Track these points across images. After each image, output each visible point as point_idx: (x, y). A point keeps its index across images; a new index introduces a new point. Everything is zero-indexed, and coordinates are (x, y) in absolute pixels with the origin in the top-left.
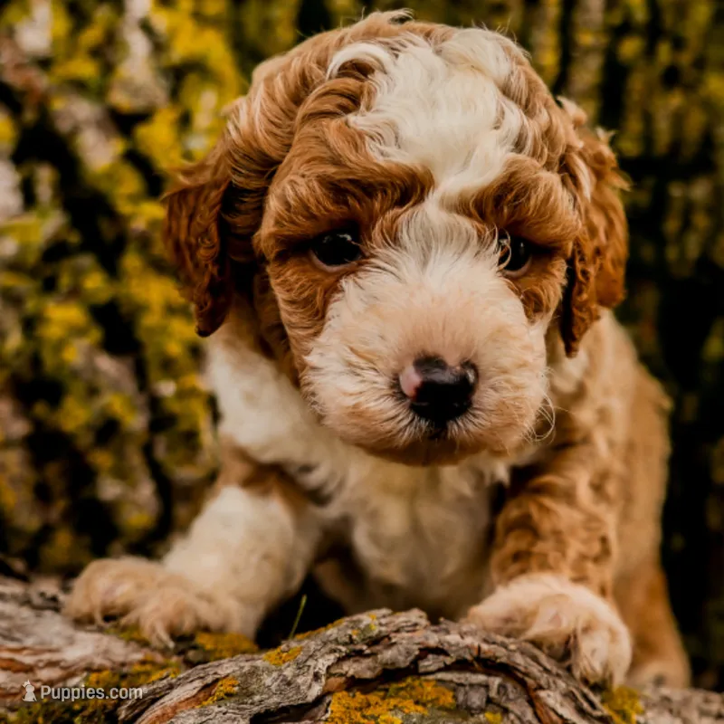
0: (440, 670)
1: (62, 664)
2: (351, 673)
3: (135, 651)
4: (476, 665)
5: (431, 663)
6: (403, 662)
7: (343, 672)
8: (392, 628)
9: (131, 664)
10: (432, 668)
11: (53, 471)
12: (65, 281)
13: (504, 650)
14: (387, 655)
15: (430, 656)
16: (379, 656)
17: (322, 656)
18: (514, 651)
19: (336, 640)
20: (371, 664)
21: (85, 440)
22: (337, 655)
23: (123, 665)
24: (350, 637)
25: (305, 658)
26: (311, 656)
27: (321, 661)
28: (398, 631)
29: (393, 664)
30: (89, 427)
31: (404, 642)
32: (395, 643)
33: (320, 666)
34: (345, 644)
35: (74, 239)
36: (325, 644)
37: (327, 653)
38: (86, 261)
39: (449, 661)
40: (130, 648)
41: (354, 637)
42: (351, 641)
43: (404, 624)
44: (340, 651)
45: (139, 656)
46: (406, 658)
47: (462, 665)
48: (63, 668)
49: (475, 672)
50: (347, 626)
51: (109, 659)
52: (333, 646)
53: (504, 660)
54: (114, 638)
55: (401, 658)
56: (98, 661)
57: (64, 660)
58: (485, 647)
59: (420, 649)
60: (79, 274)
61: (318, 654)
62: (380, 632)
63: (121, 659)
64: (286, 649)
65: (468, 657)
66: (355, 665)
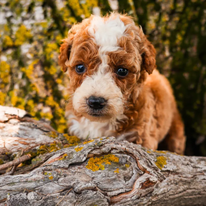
0: (116, 153)
1: (36, 143)
2: (95, 153)
3: (52, 140)
4: (124, 153)
5: (114, 151)
6: (107, 151)
7: (93, 153)
8: (106, 142)
9: (51, 143)
10: (114, 153)
11: (48, 83)
12: (52, 37)
13: (131, 150)
14: (104, 149)
15: (114, 150)
16: (102, 149)
17: (87, 150)
18: (134, 150)
19: (91, 146)
20: (100, 151)
21: (56, 76)
22: (91, 149)
23: (49, 143)
24: (95, 145)
25: (83, 150)
26: (84, 150)
27: (87, 151)
28: (107, 143)
29: (105, 151)
30: (56, 73)
31: (108, 146)
32: (105, 147)
33: (86, 152)
34: (93, 147)
35: (55, 26)
36: (88, 146)
37: (89, 149)
38: (57, 32)
39: (118, 151)
40: (51, 139)
41: (96, 145)
42: (95, 146)
43: (108, 141)
44: (92, 148)
45: (53, 141)
46: (108, 150)
47: (121, 152)
48: (36, 144)
49: (124, 154)
50: (94, 142)
51: (46, 142)
52: (90, 147)
53: (131, 152)
54: (47, 136)
55: (107, 150)
56: (44, 142)
57: (36, 142)
58: (127, 148)
59: (111, 148)
60: (55, 35)
61: (86, 149)
62: (102, 144)
63: (48, 142)
64: (80, 147)
65: (122, 151)
66: (96, 151)
